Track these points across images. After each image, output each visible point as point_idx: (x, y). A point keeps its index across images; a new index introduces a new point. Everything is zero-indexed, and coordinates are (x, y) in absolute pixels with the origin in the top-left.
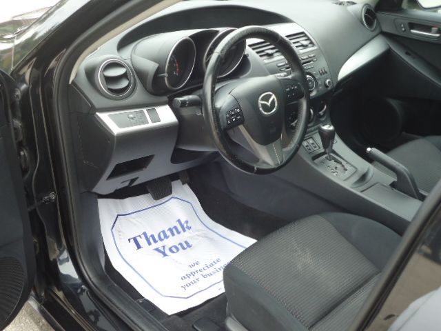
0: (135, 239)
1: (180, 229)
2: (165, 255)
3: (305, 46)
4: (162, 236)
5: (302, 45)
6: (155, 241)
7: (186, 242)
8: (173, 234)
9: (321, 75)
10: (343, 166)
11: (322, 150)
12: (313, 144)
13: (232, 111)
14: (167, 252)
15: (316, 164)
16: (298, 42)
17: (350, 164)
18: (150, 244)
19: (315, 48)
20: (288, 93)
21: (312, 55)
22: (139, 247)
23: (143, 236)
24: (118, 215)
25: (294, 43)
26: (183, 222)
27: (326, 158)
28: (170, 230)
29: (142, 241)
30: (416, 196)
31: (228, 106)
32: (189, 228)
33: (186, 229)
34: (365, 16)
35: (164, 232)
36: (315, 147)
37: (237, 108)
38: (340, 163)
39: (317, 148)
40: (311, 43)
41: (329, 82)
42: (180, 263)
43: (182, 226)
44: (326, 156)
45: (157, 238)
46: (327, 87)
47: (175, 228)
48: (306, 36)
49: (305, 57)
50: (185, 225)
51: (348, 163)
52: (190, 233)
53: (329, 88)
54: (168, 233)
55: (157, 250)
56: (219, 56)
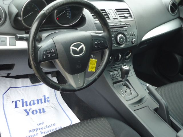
0: (16, 102)
1: (43, 101)
2: (28, 114)
3: (126, 17)
4: (32, 103)
5: (124, 16)
6: (27, 105)
7: (43, 109)
8: (38, 103)
9: (131, 36)
10: (131, 91)
11: (121, 79)
12: (112, 75)
13: (49, 50)
14: (30, 113)
15: (114, 87)
16: (122, 14)
17: (135, 91)
18: (23, 106)
19: (132, 19)
20: (96, 44)
21: (128, 23)
22: (16, 107)
23: (21, 101)
24: (10, 87)
25: (119, 14)
26: (46, 97)
27: (122, 84)
28: (38, 100)
29: (19, 104)
30: (167, 120)
31: (47, 46)
32: (48, 101)
33: (47, 102)
34: (171, 7)
35: (34, 101)
36: (118, 76)
37: (53, 49)
38: (130, 88)
39: (119, 77)
40: (131, 16)
41: (135, 41)
42: (34, 121)
43: (45, 99)
44: (122, 83)
45: (28, 104)
46: (132, 43)
47: (41, 100)
48: (129, 11)
49: (123, 24)
50: (47, 99)
51: (134, 90)
52: (48, 104)
53: (134, 44)
54: (36, 102)
55: (26, 110)
56: (44, 13)
